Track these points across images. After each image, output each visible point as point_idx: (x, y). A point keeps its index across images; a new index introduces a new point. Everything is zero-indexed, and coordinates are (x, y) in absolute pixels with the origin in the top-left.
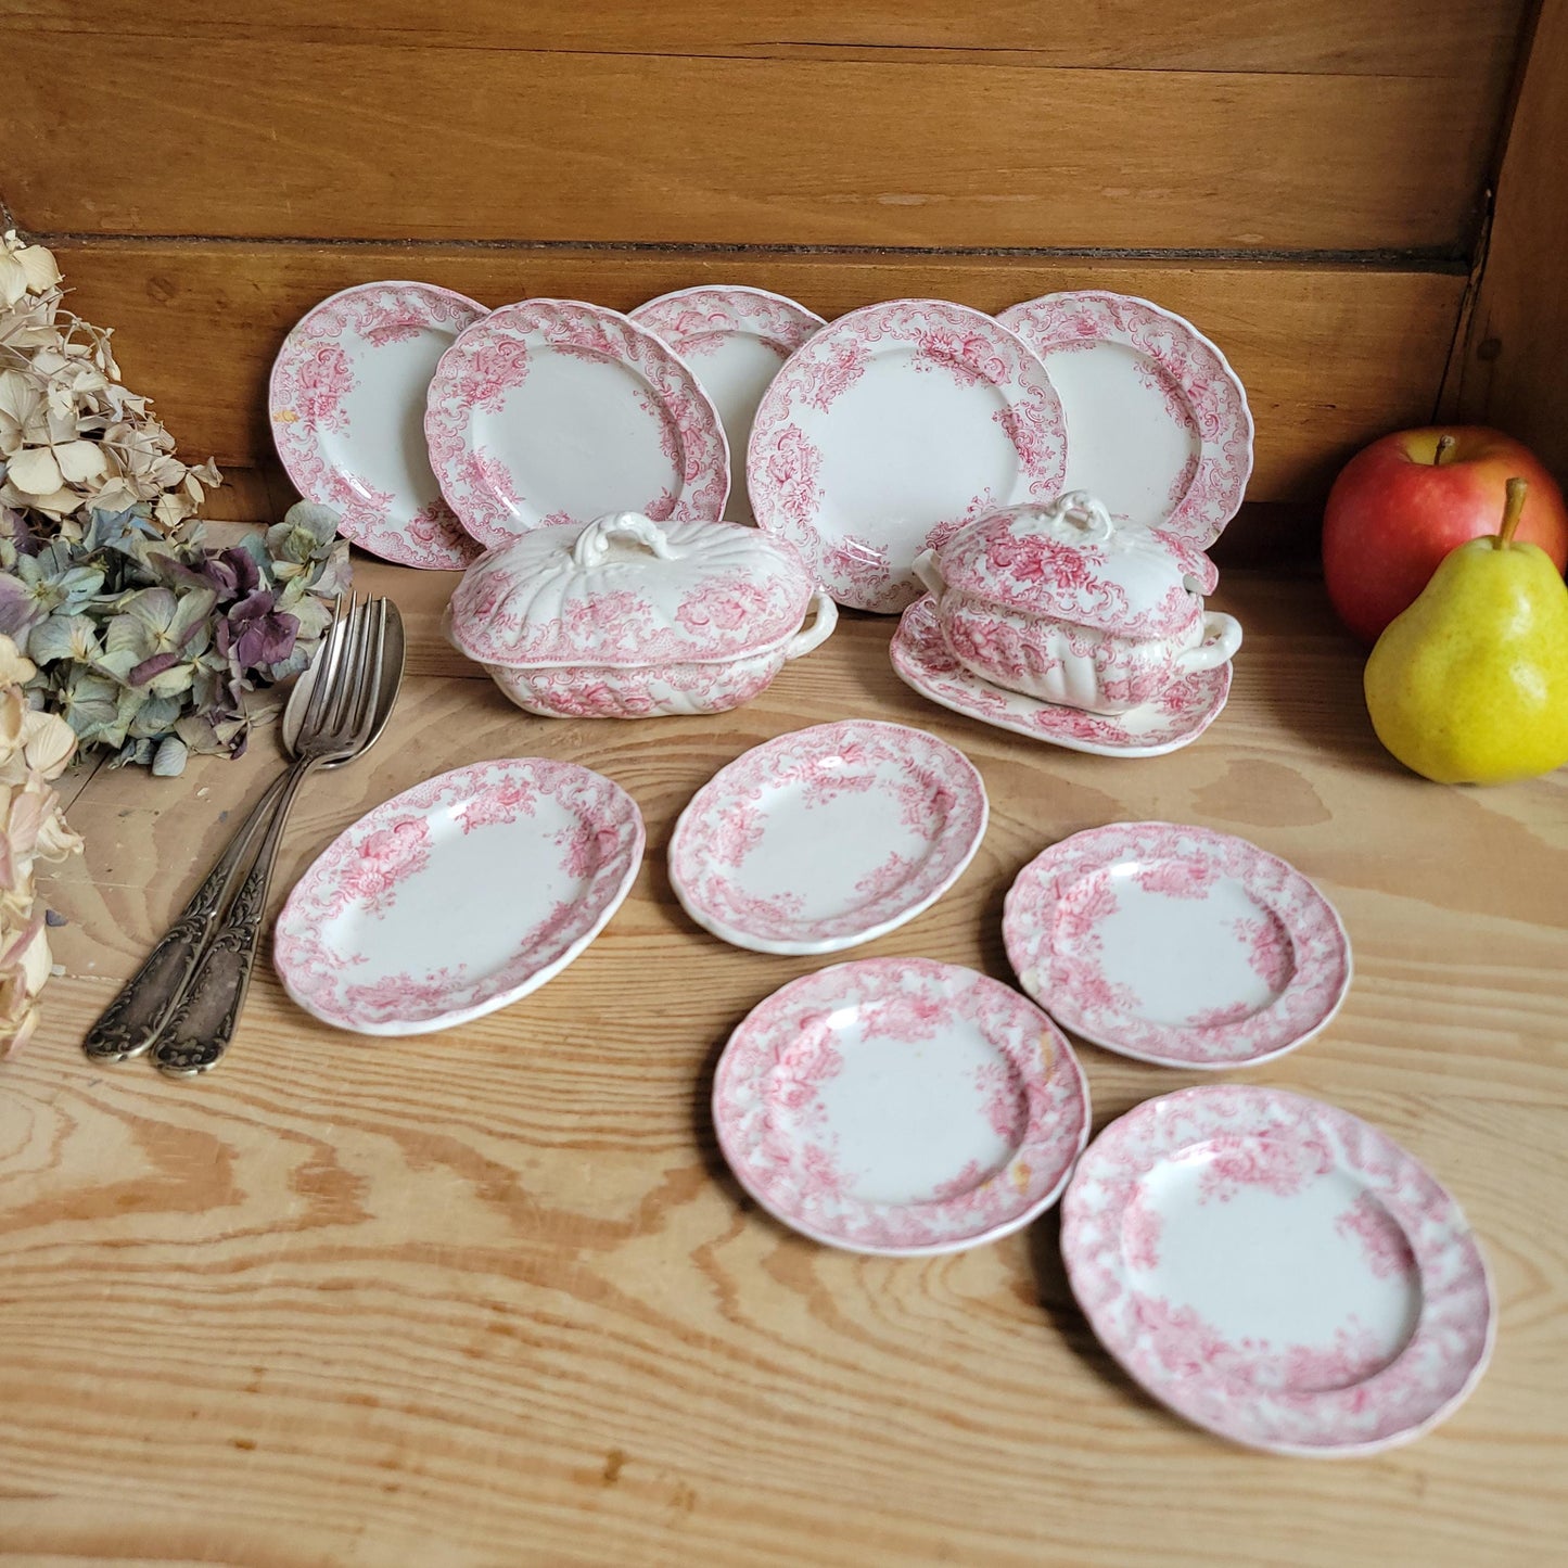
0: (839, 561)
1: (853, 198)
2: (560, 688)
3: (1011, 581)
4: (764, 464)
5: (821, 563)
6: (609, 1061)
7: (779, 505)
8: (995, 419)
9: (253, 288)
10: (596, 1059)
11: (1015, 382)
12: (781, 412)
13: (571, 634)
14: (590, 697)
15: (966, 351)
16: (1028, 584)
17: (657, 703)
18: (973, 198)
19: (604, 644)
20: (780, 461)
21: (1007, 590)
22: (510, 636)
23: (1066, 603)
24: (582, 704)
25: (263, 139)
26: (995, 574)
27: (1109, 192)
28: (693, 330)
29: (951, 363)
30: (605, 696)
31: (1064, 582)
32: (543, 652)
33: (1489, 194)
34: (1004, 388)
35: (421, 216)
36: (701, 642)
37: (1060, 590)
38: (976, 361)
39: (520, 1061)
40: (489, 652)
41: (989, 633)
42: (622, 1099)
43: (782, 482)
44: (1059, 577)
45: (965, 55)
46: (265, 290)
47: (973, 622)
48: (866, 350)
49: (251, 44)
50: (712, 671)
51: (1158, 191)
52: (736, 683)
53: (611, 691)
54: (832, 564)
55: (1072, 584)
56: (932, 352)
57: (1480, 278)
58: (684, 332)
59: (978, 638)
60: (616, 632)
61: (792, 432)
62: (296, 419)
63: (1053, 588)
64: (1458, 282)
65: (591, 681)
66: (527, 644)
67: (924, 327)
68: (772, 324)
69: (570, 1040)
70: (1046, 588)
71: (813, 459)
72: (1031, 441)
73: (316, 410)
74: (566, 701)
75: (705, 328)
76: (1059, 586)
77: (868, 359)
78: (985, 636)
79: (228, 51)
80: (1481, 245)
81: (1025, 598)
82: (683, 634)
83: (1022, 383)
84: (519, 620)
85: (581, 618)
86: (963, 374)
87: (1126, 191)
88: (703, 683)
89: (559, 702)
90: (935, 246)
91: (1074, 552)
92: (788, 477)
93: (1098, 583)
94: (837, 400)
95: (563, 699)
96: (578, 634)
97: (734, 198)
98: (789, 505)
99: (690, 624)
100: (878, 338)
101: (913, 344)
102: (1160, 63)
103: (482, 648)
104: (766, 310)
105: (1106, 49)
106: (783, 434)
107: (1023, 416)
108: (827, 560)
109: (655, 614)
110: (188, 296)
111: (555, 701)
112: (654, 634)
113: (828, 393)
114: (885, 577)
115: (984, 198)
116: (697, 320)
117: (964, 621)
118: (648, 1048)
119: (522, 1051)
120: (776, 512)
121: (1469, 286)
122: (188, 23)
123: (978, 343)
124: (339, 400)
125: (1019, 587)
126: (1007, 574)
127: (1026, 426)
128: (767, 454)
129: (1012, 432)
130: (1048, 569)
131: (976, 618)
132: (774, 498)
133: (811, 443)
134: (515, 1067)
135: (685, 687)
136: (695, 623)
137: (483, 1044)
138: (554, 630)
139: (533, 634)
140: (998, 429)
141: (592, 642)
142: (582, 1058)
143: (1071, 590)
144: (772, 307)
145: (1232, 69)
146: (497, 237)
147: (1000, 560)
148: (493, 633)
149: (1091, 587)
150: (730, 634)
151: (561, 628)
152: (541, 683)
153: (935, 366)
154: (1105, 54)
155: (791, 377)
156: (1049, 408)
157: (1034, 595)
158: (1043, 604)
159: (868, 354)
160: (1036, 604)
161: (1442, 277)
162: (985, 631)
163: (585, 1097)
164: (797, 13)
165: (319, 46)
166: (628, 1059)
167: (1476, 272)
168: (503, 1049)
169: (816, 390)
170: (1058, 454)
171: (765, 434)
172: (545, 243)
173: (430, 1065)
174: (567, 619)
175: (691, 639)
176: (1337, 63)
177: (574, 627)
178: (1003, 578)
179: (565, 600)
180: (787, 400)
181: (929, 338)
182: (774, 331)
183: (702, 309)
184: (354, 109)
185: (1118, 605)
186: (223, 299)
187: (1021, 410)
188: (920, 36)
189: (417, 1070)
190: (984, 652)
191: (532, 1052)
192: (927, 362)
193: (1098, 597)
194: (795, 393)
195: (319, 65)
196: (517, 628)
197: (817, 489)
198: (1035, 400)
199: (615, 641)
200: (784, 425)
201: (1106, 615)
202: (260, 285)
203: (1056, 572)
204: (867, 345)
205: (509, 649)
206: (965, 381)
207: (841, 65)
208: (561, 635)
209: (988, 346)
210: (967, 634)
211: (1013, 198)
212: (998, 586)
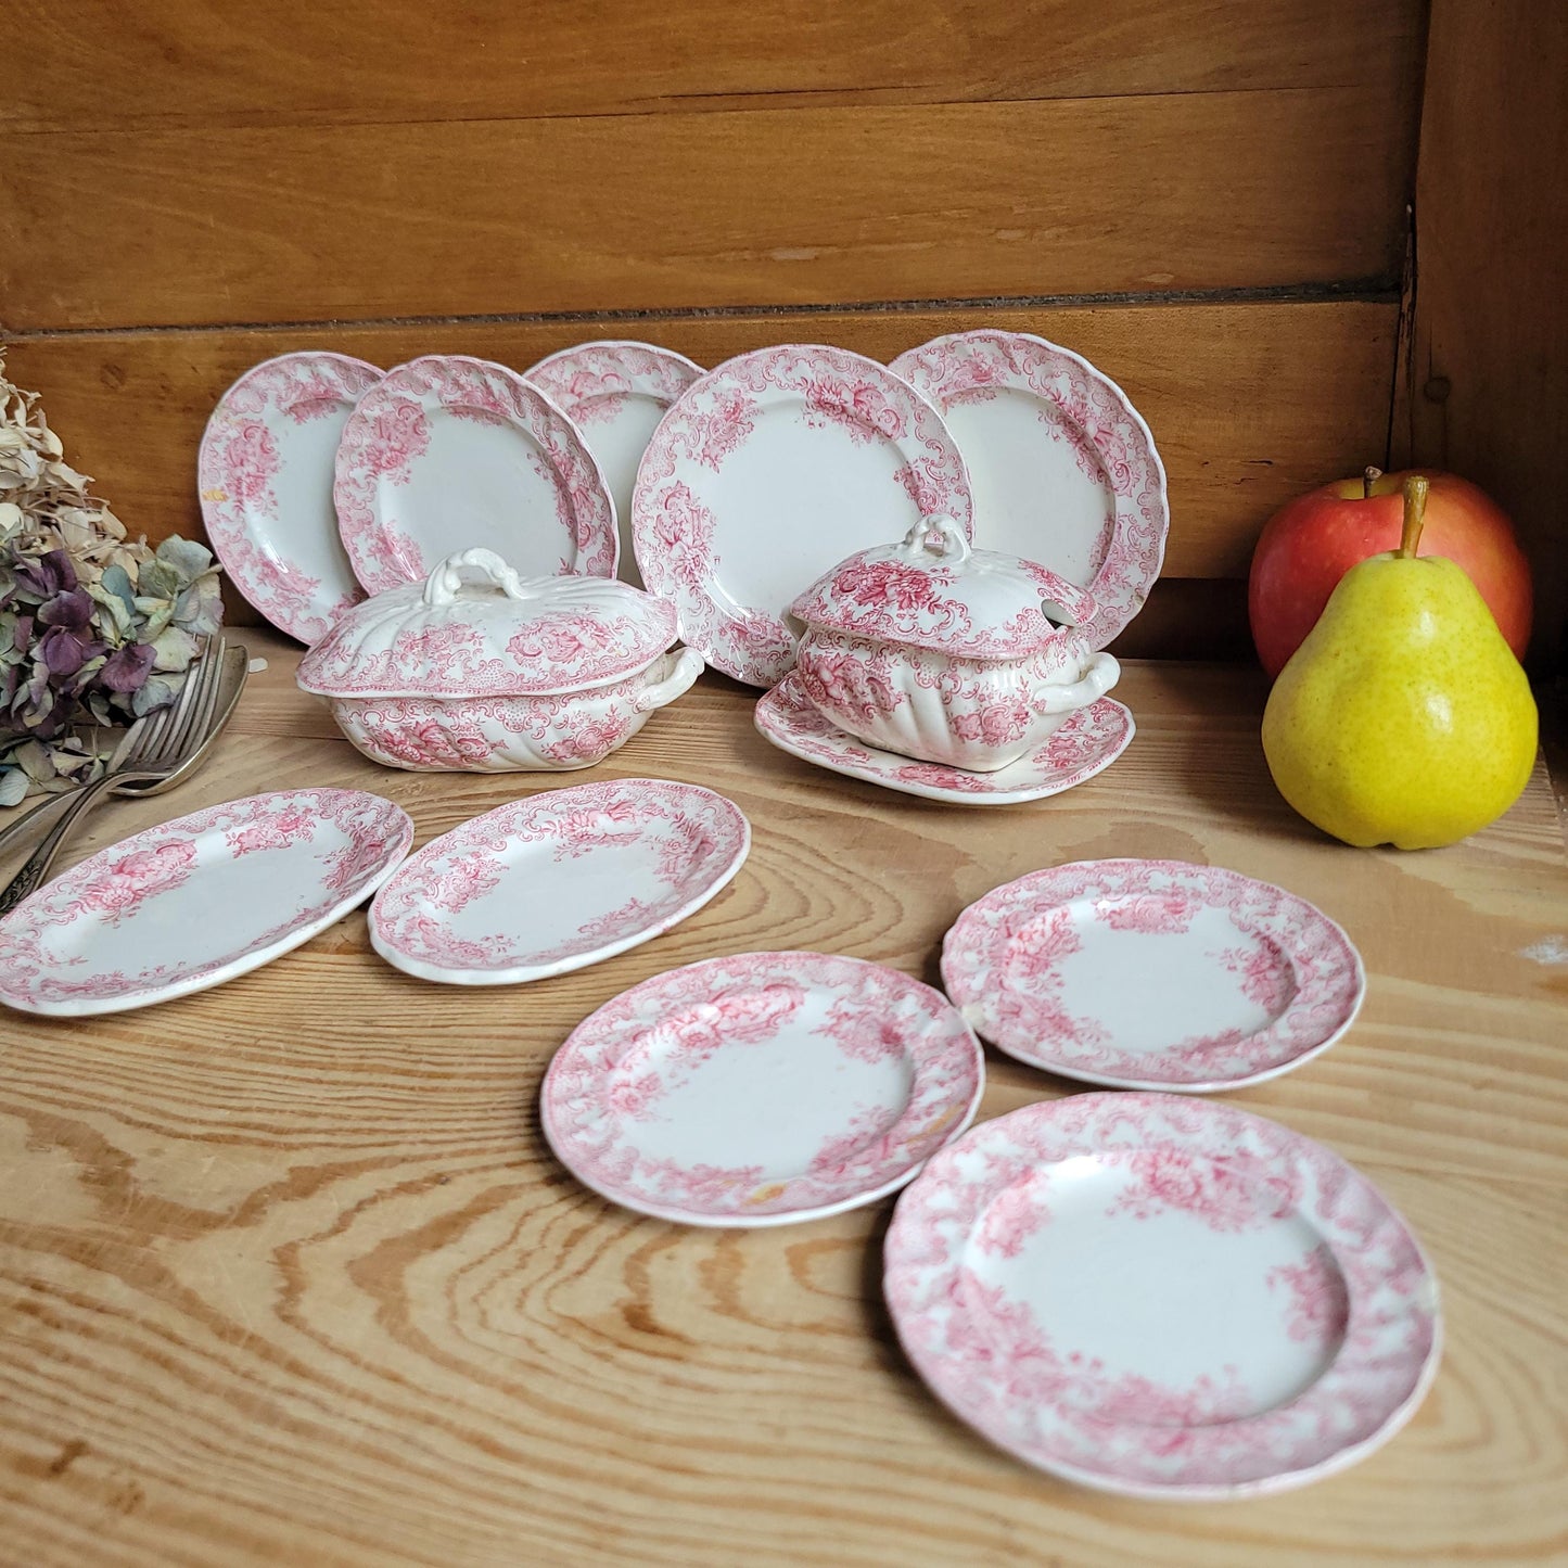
0: (735, 633)
1: (747, 255)
2: (391, 726)
3: (854, 607)
4: (651, 523)
5: (716, 635)
6: (290, 1063)
7: (668, 569)
8: (896, 479)
9: (191, 371)
10: (278, 1061)
11: (912, 435)
12: (666, 468)
13: (400, 665)
14: (422, 737)
15: (857, 402)
16: (870, 607)
17: (493, 746)
18: (865, 248)
19: (430, 674)
20: (668, 521)
21: (848, 616)
22: (340, 667)
23: (905, 624)
24: (417, 747)
25: (201, 226)
26: (838, 600)
27: (1004, 235)
28: (588, 393)
29: (844, 417)
30: (439, 737)
31: (906, 602)
32: (369, 681)
33: (1409, 209)
34: (900, 442)
35: (343, 295)
36: (530, 673)
37: (901, 612)
38: (868, 413)
39: (199, 1059)
40: (317, 682)
41: (836, 668)
42: (286, 1098)
43: (671, 544)
44: (901, 598)
45: (839, 96)
46: (202, 373)
47: (820, 658)
48: (751, 401)
49: (189, 133)
50: (545, 709)
51: (1055, 231)
52: (574, 726)
53: (443, 730)
54: (729, 635)
55: (914, 604)
56: (822, 404)
57: (1413, 305)
58: (580, 395)
59: (826, 675)
60: (443, 662)
61: (679, 490)
62: (225, 498)
63: (893, 610)
64: (1387, 311)
65: (421, 717)
66: (355, 674)
67: (811, 376)
68: (664, 382)
69: (262, 1043)
70: (887, 610)
71: (705, 522)
72: (934, 501)
73: (244, 490)
74: (400, 742)
75: (599, 391)
76: (901, 607)
77: (756, 412)
78: (832, 672)
79: (167, 141)
80: (1408, 266)
81: (865, 622)
82: (511, 664)
83: (919, 438)
84: (352, 651)
85: (412, 648)
86: (858, 429)
87: (1019, 234)
88: (536, 723)
89: (393, 742)
90: (832, 302)
91: (924, 574)
92: (677, 539)
93: (941, 602)
94: (727, 457)
95: (396, 740)
96: (406, 664)
97: (631, 261)
98: (679, 570)
99: (520, 655)
100: (763, 388)
101: (800, 395)
102: (1039, 91)
103: (313, 679)
104: (656, 367)
105: (983, 80)
106: (670, 492)
107: (923, 474)
108: (722, 632)
109: (486, 645)
110: (134, 381)
111: (388, 743)
112: (483, 665)
113: (716, 450)
114: (785, 652)
115: (878, 248)
116: (590, 381)
117: (812, 657)
118: (337, 1053)
119: (205, 1050)
120: (665, 577)
121: (1401, 315)
122: (134, 117)
123: (869, 392)
124: (268, 480)
125: (859, 612)
126: (850, 600)
127: (928, 486)
128: (654, 513)
129: (915, 493)
130: (891, 592)
131: (823, 653)
132: (663, 561)
133: (703, 504)
134: (190, 1064)
135: (519, 728)
136: (525, 655)
137: (173, 1042)
138: (384, 661)
139: (363, 664)
140: (899, 491)
141: (420, 672)
142: (264, 1059)
143: (912, 611)
144: (661, 363)
145: (1115, 92)
146: (415, 314)
147: (845, 587)
148: (326, 665)
149: (934, 606)
150: (561, 666)
151: (391, 658)
152: (373, 719)
153: (828, 420)
154: (982, 85)
155: (674, 429)
156: (950, 463)
157: (874, 618)
158: (882, 627)
159: (754, 405)
160: (875, 627)
161: (1370, 306)
162: (832, 667)
163: (245, 1095)
164: (674, 65)
165: (247, 131)
166: (311, 1062)
167: (1407, 299)
168: (188, 1047)
169: (701, 445)
170: (963, 514)
171: (649, 490)
172: (458, 318)
173: (106, 1058)
174: (400, 649)
175: (519, 670)
176: (1227, 79)
177: (403, 657)
178: (845, 603)
179: (401, 632)
180: (671, 454)
181: (816, 388)
182: (667, 390)
183: (593, 368)
184: (280, 191)
185: (960, 624)
186: (166, 384)
187: (921, 468)
188: (795, 79)
189: (87, 1062)
190: (834, 692)
191: (216, 1051)
192: (819, 416)
193: (940, 616)
194: (679, 447)
195: (247, 150)
196: (349, 659)
197: (711, 556)
198: (934, 455)
199: (441, 671)
200: (671, 481)
201: (946, 634)
202: (198, 367)
203: (899, 593)
204: (752, 395)
205: (337, 679)
206: (861, 438)
207: (721, 115)
208: (390, 665)
209: (879, 396)
210: (816, 673)
211: (905, 246)
212: (840, 612)
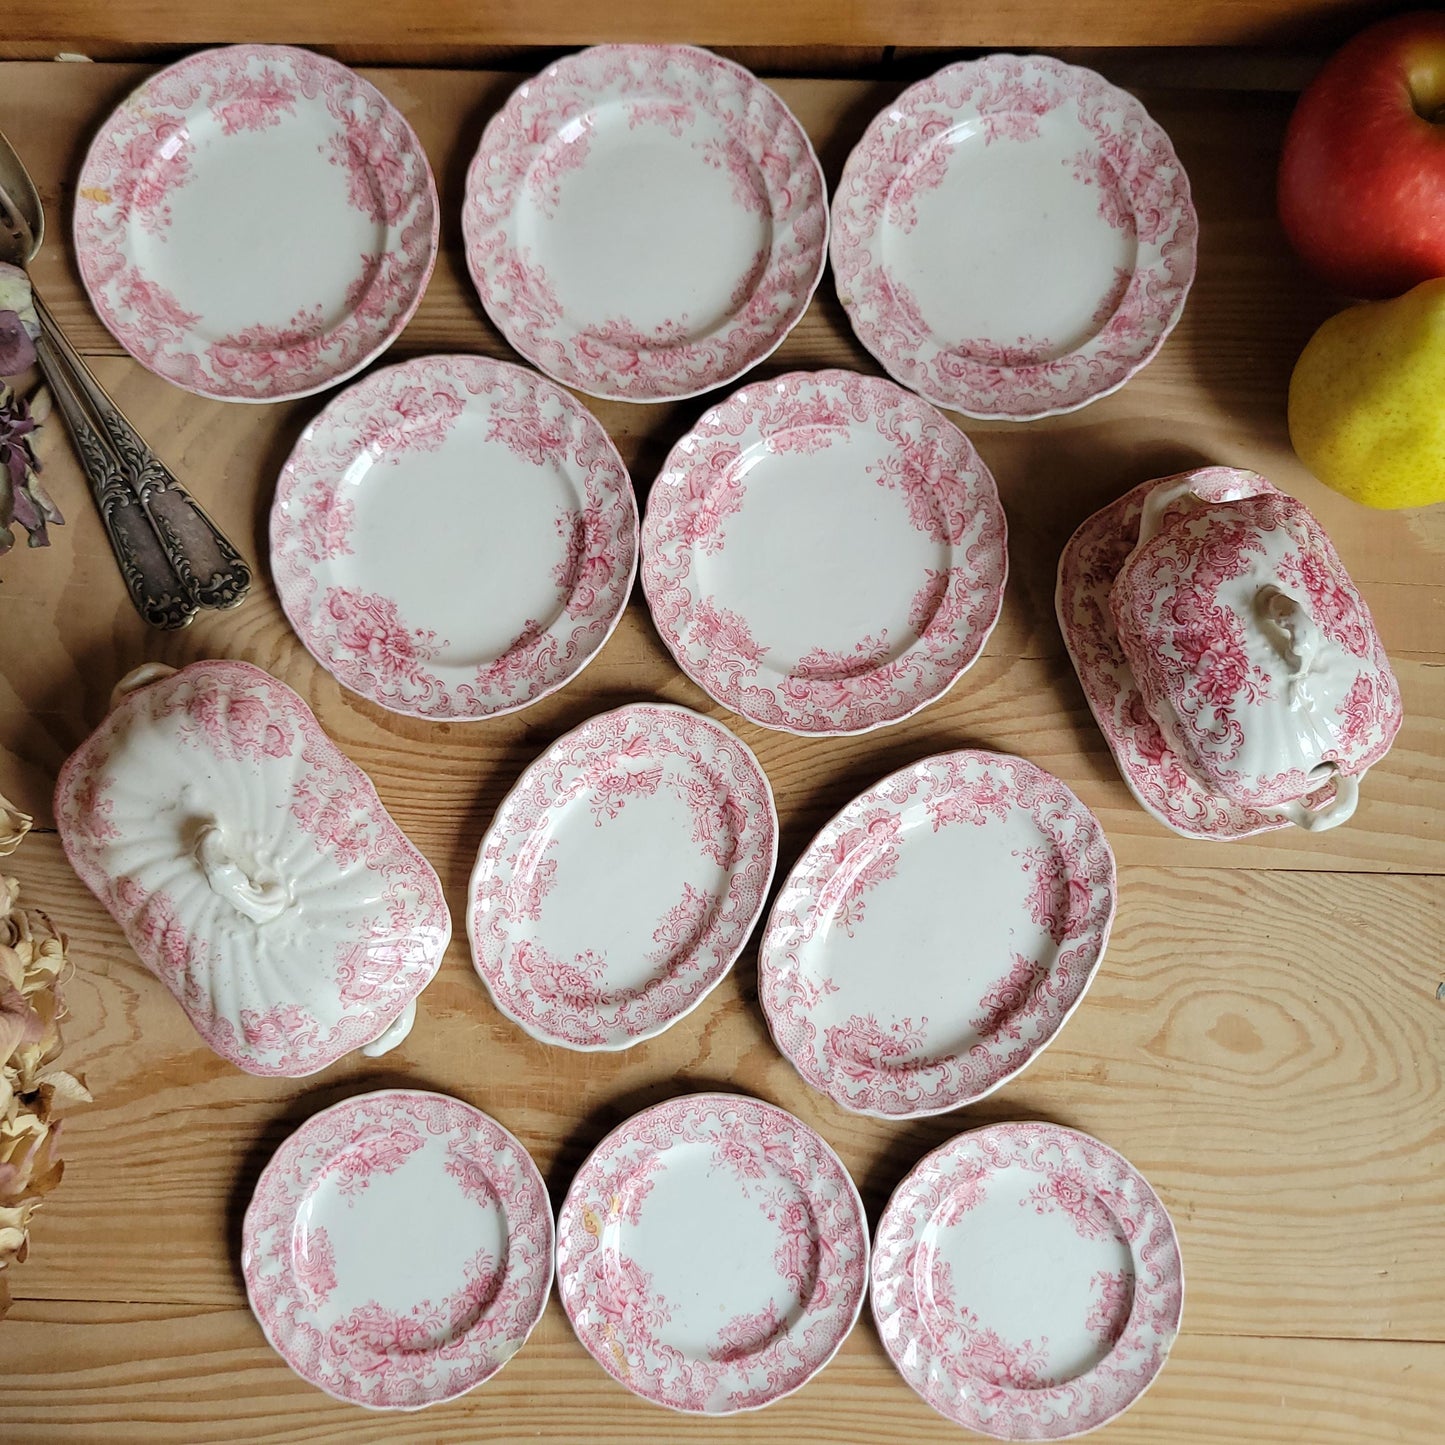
0: (322, 499)
4: (414, 382)
5: (314, 478)
7: (370, 411)
8: (528, 622)
11: (574, 625)
12: (475, 385)
15: (592, 561)
20: (421, 400)
29: (574, 553)
34: (565, 616)
38: (585, 575)
43: (398, 408)
48: (565, 455)
54: (317, 493)
56: (580, 528)
61: (456, 403)
67: (605, 509)
71: (431, 440)
72: (515, 667)
77: (556, 465)
83: (574, 633)
86: (566, 571)
92: (405, 414)
94: (502, 446)
98: (373, 424)
100: (581, 463)
101: (585, 502)
106: (451, 395)
107: (540, 647)
108: (320, 485)
113: (506, 431)
114: (316, 557)
120: (362, 410)
123: (605, 571)
127: (530, 656)
128: (425, 383)
129: (519, 644)
132: (378, 404)
133: (448, 433)
140: (517, 628)
153: (567, 538)
155: (517, 383)
156: (557, 670)
159: (562, 459)
169: (508, 416)
170: (510, 699)
171: (448, 372)
180: (491, 385)
181: (595, 518)
187: (545, 642)
192: (568, 528)
194: (500, 393)
197: (398, 455)
198: (561, 653)
200: (463, 392)
204: (571, 454)
206: (559, 576)
209: (604, 582)
